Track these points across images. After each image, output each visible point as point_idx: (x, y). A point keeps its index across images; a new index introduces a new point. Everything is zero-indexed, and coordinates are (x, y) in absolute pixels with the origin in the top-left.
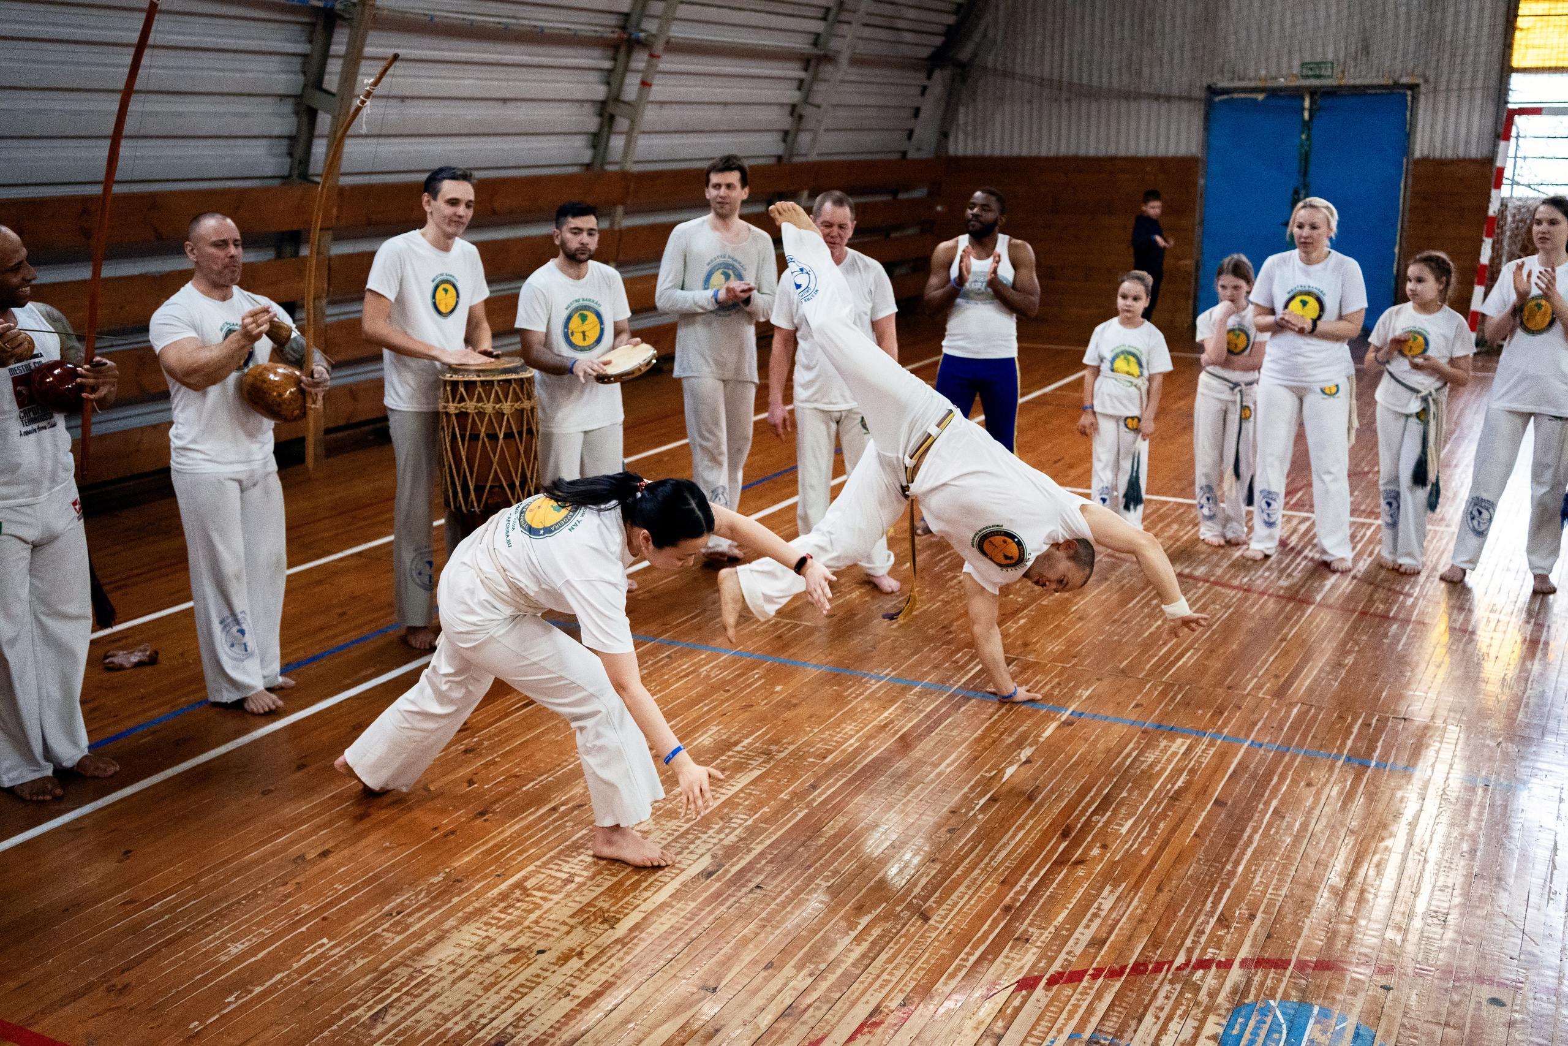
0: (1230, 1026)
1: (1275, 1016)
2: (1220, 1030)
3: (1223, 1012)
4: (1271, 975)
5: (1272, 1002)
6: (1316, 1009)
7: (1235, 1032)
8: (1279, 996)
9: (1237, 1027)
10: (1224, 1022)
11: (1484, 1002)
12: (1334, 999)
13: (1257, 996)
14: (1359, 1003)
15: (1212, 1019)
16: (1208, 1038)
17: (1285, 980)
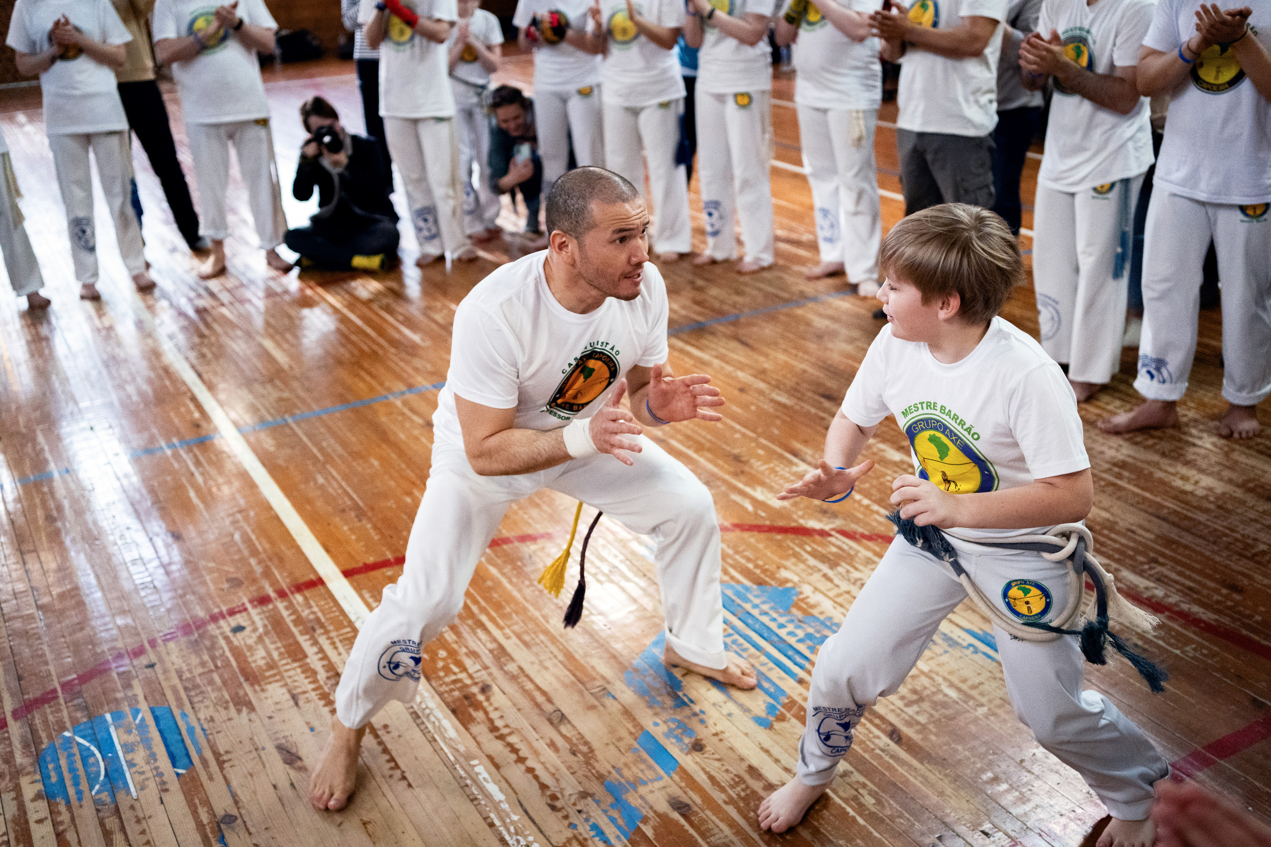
0: (45, 778)
1: (78, 744)
2: (39, 786)
3: (31, 769)
4: (48, 711)
5: (67, 734)
6: (108, 717)
7: (54, 779)
8: (68, 725)
9: (53, 774)
10: (38, 777)
11: (230, 635)
12: (116, 700)
13: (50, 737)
14: (138, 689)
15: (24, 781)
16: (34, 800)
17: (63, 707)
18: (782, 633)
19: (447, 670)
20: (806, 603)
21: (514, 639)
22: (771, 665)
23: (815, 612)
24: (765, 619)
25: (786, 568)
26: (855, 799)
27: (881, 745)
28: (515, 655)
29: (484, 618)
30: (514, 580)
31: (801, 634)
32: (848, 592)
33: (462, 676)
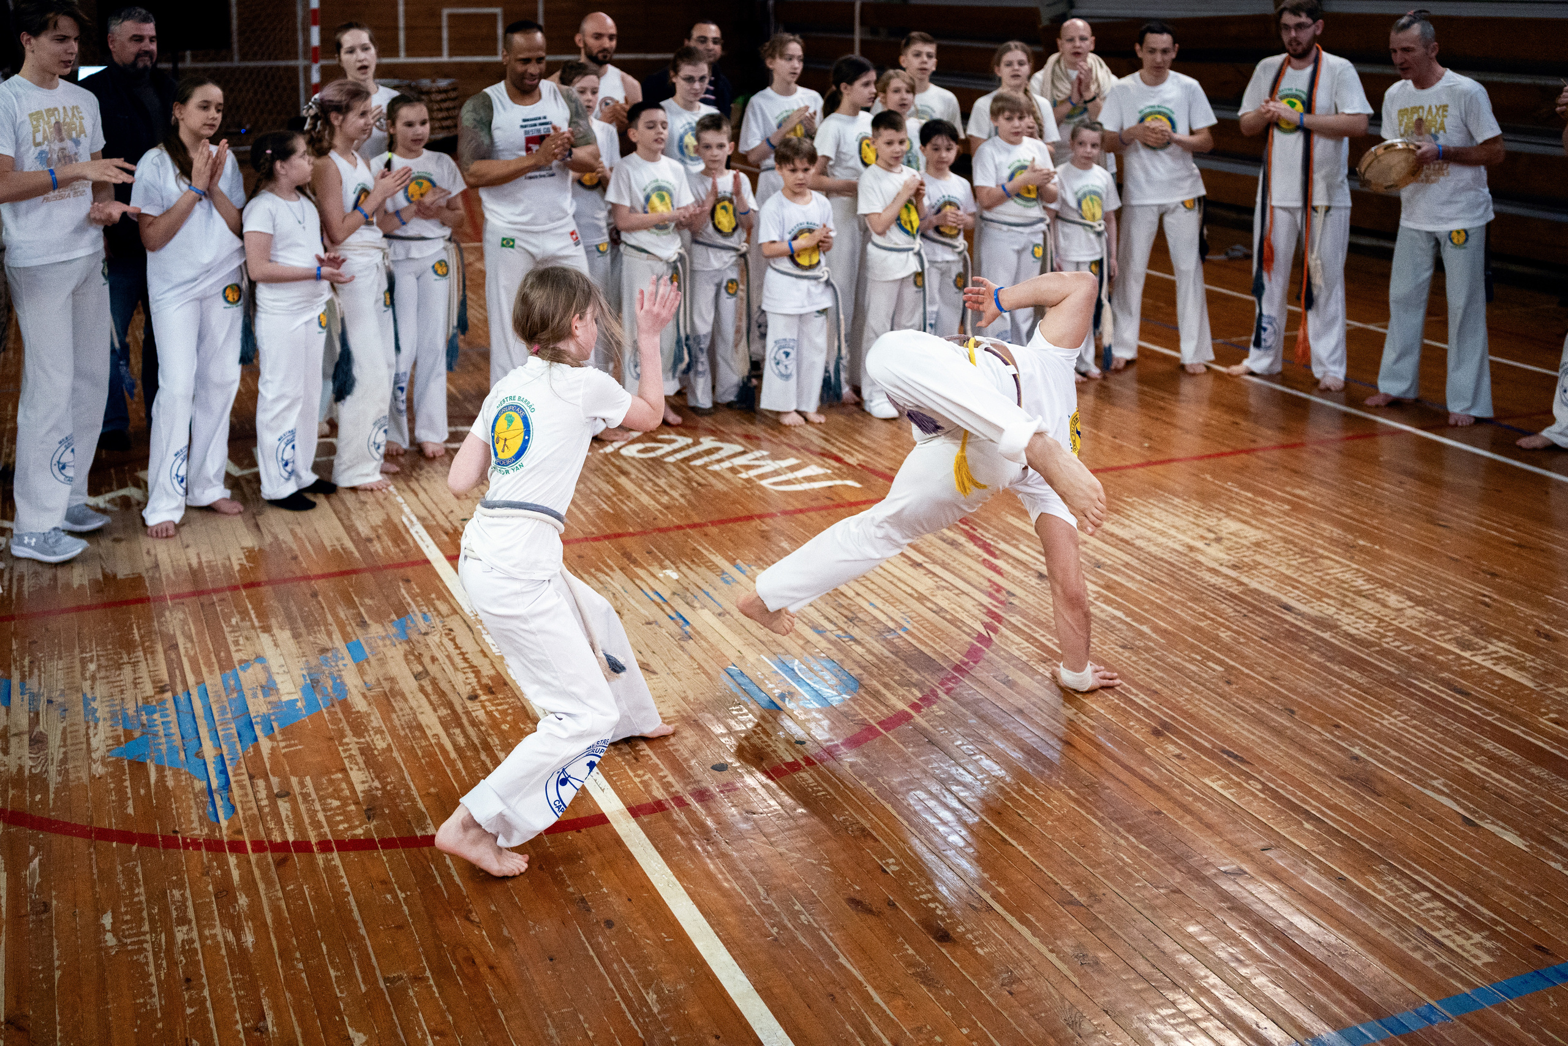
3: (862, 677)
4: (879, 714)
8: (851, 702)
13: (861, 696)
15: (861, 671)
17: (866, 716)
19: (503, 713)
20: (117, 741)
21: (429, 733)
23: (120, 731)
24: (174, 729)
25: (92, 777)
26: (243, 619)
27: (189, 645)
28: (436, 721)
29: (453, 755)
30: (402, 792)
31: (156, 716)
33: (490, 708)
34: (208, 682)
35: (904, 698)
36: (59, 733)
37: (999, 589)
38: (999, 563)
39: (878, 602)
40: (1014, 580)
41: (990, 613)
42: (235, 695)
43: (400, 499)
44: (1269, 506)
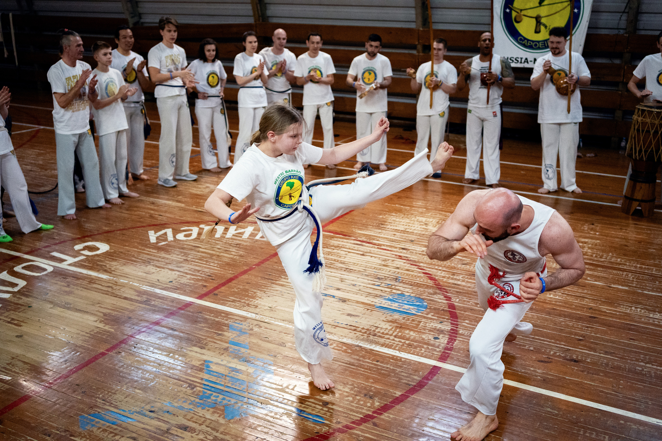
18: (221, 397)
20: (218, 413)
22: (218, 382)
23: (212, 410)
30: (363, 385)
31: (213, 398)
32: (200, 425)
34: (204, 377)
35: (440, 299)
36: (186, 421)
37: (400, 256)
38: (383, 247)
39: (375, 270)
40: (397, 252)
41: (412, 264)
42: (228, 378)
43: (122, 281)
44: (420, 210)
